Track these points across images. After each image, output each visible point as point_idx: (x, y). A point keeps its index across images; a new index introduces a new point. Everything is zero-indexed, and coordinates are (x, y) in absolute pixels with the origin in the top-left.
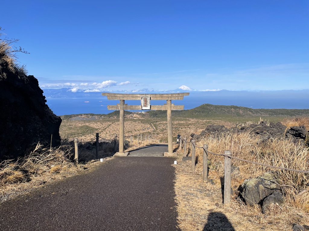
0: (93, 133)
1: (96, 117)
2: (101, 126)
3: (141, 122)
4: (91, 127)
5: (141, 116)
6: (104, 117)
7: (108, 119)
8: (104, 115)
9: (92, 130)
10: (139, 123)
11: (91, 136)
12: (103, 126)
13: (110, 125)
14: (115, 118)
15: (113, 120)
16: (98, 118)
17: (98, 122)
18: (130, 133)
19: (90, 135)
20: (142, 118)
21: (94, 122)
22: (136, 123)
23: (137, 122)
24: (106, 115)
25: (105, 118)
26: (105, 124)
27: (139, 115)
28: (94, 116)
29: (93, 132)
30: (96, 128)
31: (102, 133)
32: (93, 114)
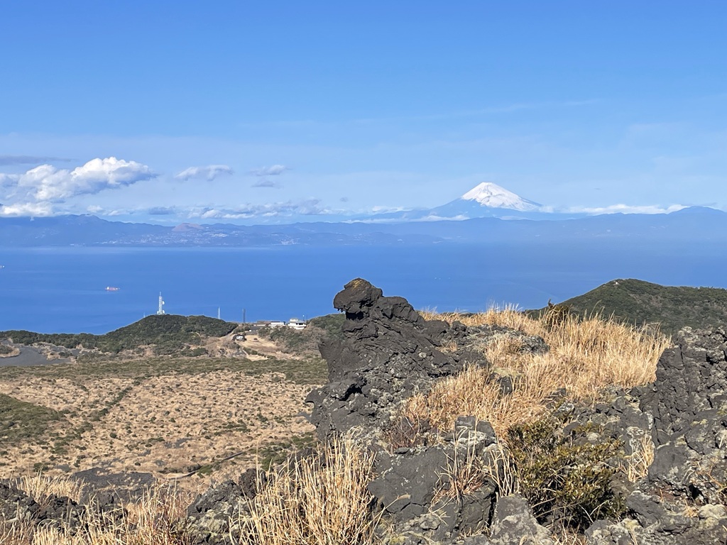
0: (42, 437)
1: (47, 347)
2: (79, 400)
3: (289, 376)
4: (25, 404)
5: (283, 346)
6: (90, 347)
7: (112, 358)
8: (90, 340)
9: (32, 417)
10: (278, 380)
11: (31, 451)
12: (92, 399)
13: (124, 393)
14: (149, 353)
15: (138, 367)
16: (57, 355)
17: (60, 375)
18: (238, 434)
19: (26, 446)
20: (290, 356)
21: (38, 375)
22: (264, 383)
23: (267, 376)
24: (97, 338)
25: (93, 355)
26: (101, 389)
27: (272, 339)
28: (35, 345)
29: (42, 431)
30: (55, 407)
31: (87, 434)
32: (31, 334)
